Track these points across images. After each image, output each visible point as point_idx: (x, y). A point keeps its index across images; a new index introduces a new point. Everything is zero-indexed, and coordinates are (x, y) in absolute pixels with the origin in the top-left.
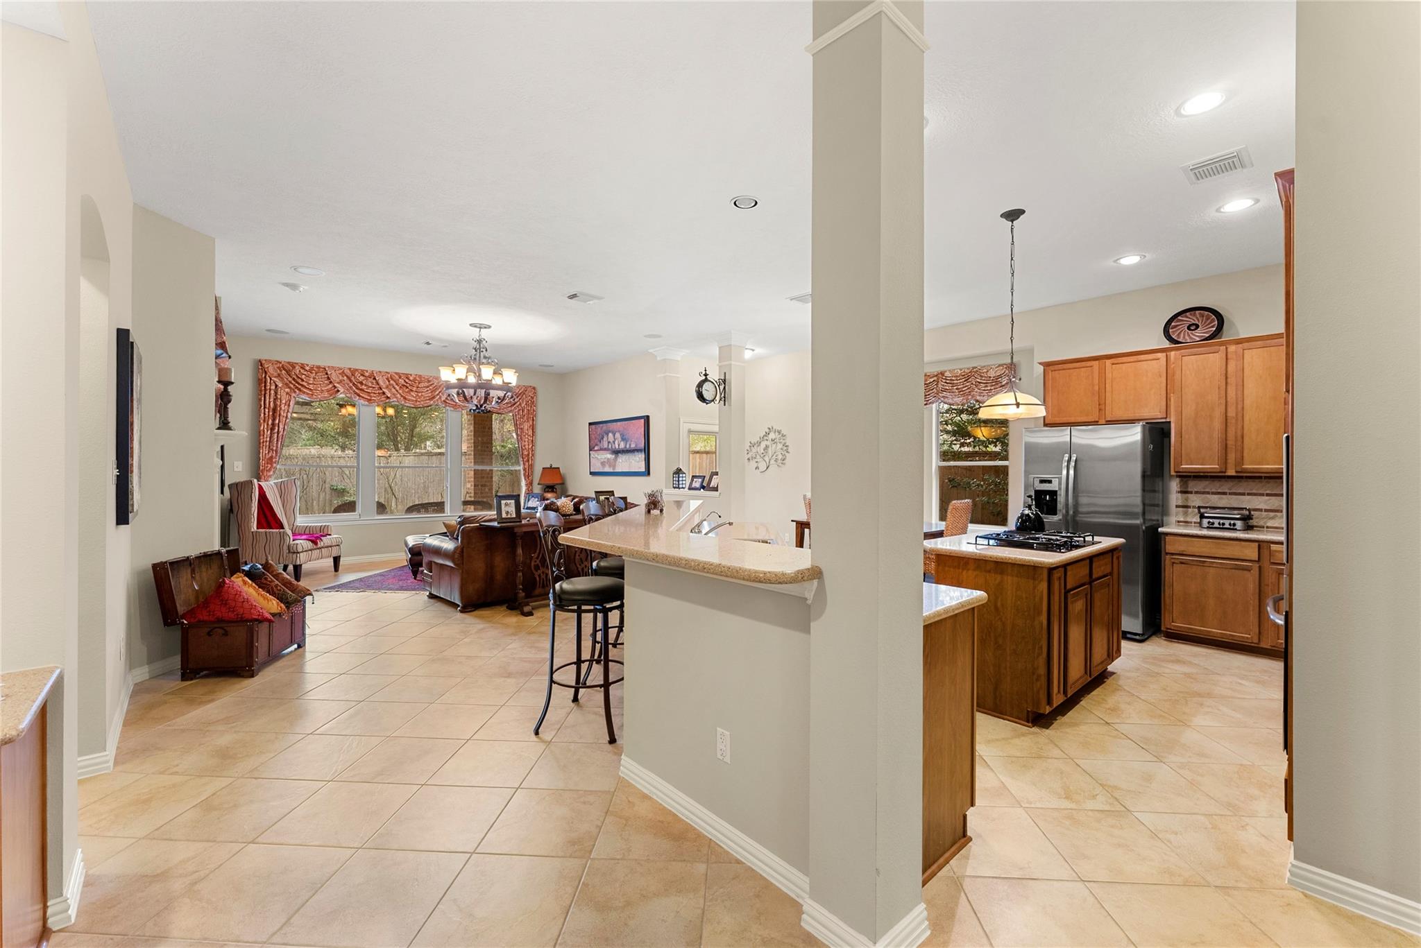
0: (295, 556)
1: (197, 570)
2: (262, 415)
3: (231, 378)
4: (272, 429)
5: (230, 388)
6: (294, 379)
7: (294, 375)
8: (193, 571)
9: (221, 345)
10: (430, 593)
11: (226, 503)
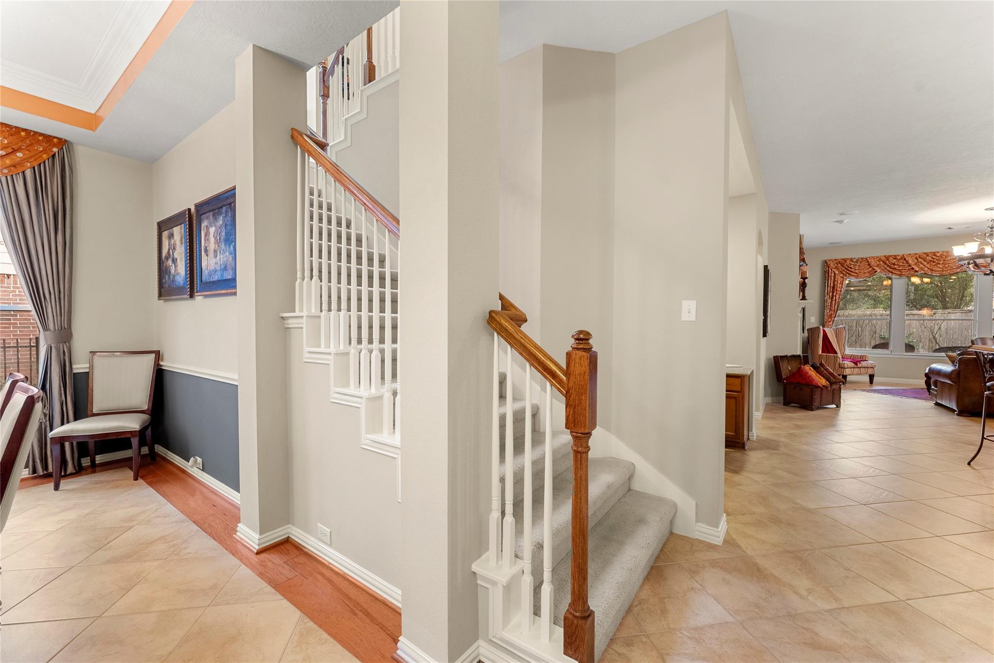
0: (843, 369)
1: (790, 361)
2: (826, 291)
3: (806, 275)
4: (832, 298)
5: (806, 280)
6: (846, 268)
7: (846, 266)
8: (788, 361)
9: (803, 260)
10: (936, 402)
11: (806, 339)
